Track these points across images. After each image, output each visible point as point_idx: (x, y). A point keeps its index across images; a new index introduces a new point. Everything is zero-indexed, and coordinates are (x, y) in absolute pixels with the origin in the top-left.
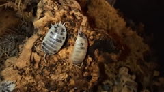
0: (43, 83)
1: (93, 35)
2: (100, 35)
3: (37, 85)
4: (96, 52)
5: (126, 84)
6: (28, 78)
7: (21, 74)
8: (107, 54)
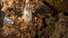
0: (18, 31)
1: (34, 7)
2: (37, 6)
3: (16, 32)
4: (38, 14)
5: (61, 22)
6: (12, 29)
7: (9, 28)
8: (45, 14)
